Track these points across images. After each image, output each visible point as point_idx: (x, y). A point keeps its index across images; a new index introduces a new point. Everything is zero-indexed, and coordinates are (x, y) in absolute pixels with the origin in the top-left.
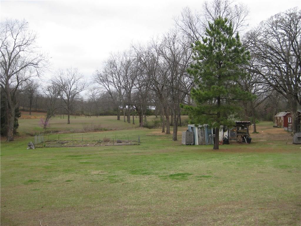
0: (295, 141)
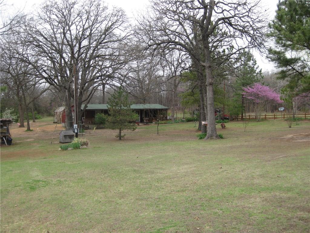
0: (61, 140)
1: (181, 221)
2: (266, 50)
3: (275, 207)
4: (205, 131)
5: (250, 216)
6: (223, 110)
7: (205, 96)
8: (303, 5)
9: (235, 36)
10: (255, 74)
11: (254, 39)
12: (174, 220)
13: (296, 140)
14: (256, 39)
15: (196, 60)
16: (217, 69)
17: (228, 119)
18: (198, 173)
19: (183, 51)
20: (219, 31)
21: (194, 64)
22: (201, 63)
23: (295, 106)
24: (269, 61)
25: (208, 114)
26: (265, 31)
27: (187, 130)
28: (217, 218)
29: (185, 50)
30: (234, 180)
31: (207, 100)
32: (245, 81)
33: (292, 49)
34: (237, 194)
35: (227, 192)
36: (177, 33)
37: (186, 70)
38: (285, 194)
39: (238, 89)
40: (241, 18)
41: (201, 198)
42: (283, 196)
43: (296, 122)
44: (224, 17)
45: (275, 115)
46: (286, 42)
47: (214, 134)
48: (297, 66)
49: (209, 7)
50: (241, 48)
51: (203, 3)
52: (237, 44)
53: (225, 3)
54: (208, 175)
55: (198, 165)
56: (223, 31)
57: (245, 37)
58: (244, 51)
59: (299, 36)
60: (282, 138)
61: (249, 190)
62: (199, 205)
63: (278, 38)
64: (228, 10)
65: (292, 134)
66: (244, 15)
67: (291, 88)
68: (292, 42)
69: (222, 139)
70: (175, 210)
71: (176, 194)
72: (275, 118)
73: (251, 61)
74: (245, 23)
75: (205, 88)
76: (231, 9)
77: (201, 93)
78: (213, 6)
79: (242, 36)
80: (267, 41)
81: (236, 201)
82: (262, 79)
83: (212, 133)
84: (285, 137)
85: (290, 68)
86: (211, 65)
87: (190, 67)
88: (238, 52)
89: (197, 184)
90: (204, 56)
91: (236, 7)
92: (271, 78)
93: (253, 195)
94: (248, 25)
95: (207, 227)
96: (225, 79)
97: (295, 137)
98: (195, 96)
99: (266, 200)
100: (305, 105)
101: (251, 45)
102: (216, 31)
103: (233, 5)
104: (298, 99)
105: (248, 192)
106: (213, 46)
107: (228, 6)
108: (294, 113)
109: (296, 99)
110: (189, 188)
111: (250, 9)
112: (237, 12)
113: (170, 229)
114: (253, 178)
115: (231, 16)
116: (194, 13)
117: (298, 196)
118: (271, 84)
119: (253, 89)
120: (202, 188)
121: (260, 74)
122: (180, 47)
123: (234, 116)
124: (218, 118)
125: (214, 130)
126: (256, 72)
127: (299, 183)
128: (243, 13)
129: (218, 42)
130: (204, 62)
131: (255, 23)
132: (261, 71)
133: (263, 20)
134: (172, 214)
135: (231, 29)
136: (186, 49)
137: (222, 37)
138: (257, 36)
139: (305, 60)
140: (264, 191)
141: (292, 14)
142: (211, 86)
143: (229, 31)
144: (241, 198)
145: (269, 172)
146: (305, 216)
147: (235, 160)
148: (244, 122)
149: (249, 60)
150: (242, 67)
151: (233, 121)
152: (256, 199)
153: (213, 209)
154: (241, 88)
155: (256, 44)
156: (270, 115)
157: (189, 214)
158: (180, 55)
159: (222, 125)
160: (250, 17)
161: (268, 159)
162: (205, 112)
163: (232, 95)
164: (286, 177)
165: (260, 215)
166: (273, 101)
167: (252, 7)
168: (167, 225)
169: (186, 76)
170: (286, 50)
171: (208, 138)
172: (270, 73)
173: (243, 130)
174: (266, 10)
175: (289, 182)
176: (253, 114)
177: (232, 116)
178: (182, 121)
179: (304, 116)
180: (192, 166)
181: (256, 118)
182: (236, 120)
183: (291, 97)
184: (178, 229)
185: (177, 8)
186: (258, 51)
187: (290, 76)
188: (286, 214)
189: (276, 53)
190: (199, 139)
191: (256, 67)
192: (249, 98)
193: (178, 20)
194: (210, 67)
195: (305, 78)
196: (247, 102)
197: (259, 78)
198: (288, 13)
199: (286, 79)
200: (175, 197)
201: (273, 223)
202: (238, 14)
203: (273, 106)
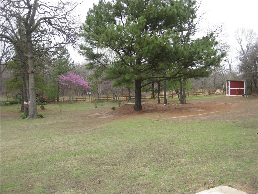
1: (15, 183)
2: (78, 46)
3: (87, 165)
4: (27, 112)
5: (70, 173)
6: (42, 94)
7: (27, 82)
8: (107, 14)
9: (54, 34)
10: (68, 65)
11: (68, 37)
12: (9, 183)
13: (101, 117)
14: (71, 37)
15: (20, 51)
16: (38, 59)
17: (46, 102)
18: (25, 145)
19: (8, 43)
20: (40, 28)
21: (18, 55)
22: (24, 55)
23: (100, 91)
24: (81, 55)
25: (29, 98)
26: (77, 31)
27: (11, 112)
28: (44, 177)
29: (9, 42)
30: (55, 149)
31: (29, 86)
32: (61, 70)
33: (98, 47)
34: (58, 159)
35: (50, 158)
36: (3, 26)
37: (11, 60)
38: (94, 155)
39: (54, 76)
40: (59, 19)
41: (29, 164)
42: (93, 157)
43: (100, 103)
44: (45, 17)
45: (84, 98)
46: (93, 41)
47: (35, 114)
48: (102, 60)
49: (33, 7)
50: (58, 43)
51: (28, 3)
52: (55, 40)
53: (47, 6)
54: (33, 147)
55: (24, 139)
56: (44, 28)
57: (62, 35)
58: (60, 46)
59: (104, 37)
60: (90, 116)
61: (67, 155)
62: (28, 169)
63: (87, 37)
64: (49, 12)
65: (97, 113)
66: (62, 17)
67: (97, 76)
68: (98, 41)
69: (42, 118)
70: (9, 175)
71: (8, 163)
72: (84, 100)
73: (66, 54)
74: (62, 23)
75: (27, 76)
76: (51, 11)
77: (24, 80)
78: (36, 7)
79: (59, 34)
80: (79, 39)
81: (58, 164)
82: (74, 69)
83: (33, 113)
84: (92, 115)
85: (96, 61)
86: (33, 57)
87: (14, 57)
88: (56, 47)
89: (25, 154)
90: (27, 48)
91: (55, 10)
92: (81, 68)
93: (70, 158)
94: (65, 25)
95: (37, 184)
96: (44, 68)
97: (100, 115)
98: (18, 82)
99: (80, 160)
100: (107, 90)
101: (67, 42)
102: (38, 28)
103: (53, 8)
104: (102, 86)
105: (66, 157)
106: (34, 41)
107: (49, 9)
108: (99, 97)
109: (101, 85)
110: (19, 158)
111: (67, 13)
112: (56, 14)
113: (7, 189)
114: (69, 146)
115: (51, 17)
116: (19, 11)
117: (103, 156)
118: (81, 74)
119: (67, 77)
120: (29, 156)
121: (73, 65)
122: (6, 40)
123: (51, 99)
124: (38, 101)
125: (35, 110)
126: (70, 63)
127: (103, 147)
128: (61, 16)
129: (39, 37)
130: (26, 53)
131: (70, 24)
132: (73, 63)
133: (77, 22)
134: (7, 178)
135: (51, 27)
136: (11, 41)
137: (42, 34)
138: (72, 35)
139: (107, 56)
140: (78, 155)
141: (98, 20)
142: (33, 73)
143: (49, 29)
144: (61, 161)
145: (82, 141)
146: (108, 168)
147: (54, 134)
148: (60, 104)
149: (64, 53)
150: (58, 59)
151: (51, 103)
152: (73, 161)
153: (40, 171)
154: (57, 76)
155: (70, 41)
156: (80, 98)
157: (21, 176)
158: (5, 46)
159: (41, 106)
160: (66, 19)
161: (80, 132)
162: (28, 96)
163: (49, 81)
164: (94, 143)
165: (77, 171)
166: (83, 86)
167: (68, 11)
168: (4, 187)
169: (11, 65)
170: (93, 47)
171: (30, 118)
172: (81, 64)
173: (59, 111)
174: (79, 15)
175: (97, 147)
176: (67, 98)
177: (49, 99)
178: (7, 104)
179: (107, 98)
180: (19, 141)
181: (69, 101)
182: (53, 102)
183: (96, 84)
184: (14, 188)
185: (5, 6)
186: (72, 47)
187: (96, 67)
188: (95, 169)
189: (85, 48)
190: (22, 119)
191: (69, 59)
192: (64, 84)
193: (5, 16)
194: (32, 58)
195: (107, 69)
196: (62, 87)
197: (72, 68)
198: (95, 19)
199: (93, 69)
200: (7, 166)
201: (86, 175)
202: (57, 16)
203: (83, 91)
